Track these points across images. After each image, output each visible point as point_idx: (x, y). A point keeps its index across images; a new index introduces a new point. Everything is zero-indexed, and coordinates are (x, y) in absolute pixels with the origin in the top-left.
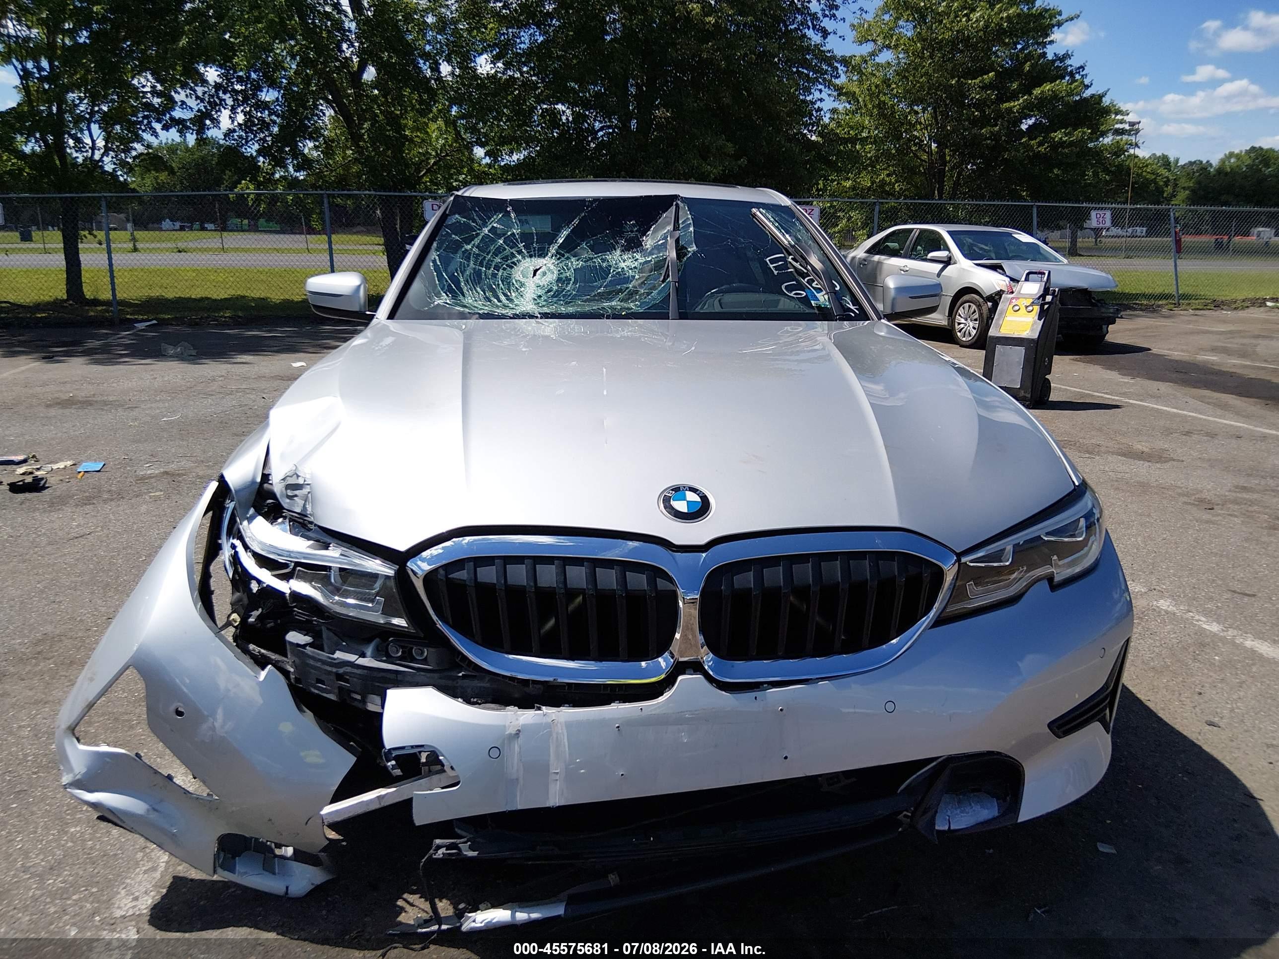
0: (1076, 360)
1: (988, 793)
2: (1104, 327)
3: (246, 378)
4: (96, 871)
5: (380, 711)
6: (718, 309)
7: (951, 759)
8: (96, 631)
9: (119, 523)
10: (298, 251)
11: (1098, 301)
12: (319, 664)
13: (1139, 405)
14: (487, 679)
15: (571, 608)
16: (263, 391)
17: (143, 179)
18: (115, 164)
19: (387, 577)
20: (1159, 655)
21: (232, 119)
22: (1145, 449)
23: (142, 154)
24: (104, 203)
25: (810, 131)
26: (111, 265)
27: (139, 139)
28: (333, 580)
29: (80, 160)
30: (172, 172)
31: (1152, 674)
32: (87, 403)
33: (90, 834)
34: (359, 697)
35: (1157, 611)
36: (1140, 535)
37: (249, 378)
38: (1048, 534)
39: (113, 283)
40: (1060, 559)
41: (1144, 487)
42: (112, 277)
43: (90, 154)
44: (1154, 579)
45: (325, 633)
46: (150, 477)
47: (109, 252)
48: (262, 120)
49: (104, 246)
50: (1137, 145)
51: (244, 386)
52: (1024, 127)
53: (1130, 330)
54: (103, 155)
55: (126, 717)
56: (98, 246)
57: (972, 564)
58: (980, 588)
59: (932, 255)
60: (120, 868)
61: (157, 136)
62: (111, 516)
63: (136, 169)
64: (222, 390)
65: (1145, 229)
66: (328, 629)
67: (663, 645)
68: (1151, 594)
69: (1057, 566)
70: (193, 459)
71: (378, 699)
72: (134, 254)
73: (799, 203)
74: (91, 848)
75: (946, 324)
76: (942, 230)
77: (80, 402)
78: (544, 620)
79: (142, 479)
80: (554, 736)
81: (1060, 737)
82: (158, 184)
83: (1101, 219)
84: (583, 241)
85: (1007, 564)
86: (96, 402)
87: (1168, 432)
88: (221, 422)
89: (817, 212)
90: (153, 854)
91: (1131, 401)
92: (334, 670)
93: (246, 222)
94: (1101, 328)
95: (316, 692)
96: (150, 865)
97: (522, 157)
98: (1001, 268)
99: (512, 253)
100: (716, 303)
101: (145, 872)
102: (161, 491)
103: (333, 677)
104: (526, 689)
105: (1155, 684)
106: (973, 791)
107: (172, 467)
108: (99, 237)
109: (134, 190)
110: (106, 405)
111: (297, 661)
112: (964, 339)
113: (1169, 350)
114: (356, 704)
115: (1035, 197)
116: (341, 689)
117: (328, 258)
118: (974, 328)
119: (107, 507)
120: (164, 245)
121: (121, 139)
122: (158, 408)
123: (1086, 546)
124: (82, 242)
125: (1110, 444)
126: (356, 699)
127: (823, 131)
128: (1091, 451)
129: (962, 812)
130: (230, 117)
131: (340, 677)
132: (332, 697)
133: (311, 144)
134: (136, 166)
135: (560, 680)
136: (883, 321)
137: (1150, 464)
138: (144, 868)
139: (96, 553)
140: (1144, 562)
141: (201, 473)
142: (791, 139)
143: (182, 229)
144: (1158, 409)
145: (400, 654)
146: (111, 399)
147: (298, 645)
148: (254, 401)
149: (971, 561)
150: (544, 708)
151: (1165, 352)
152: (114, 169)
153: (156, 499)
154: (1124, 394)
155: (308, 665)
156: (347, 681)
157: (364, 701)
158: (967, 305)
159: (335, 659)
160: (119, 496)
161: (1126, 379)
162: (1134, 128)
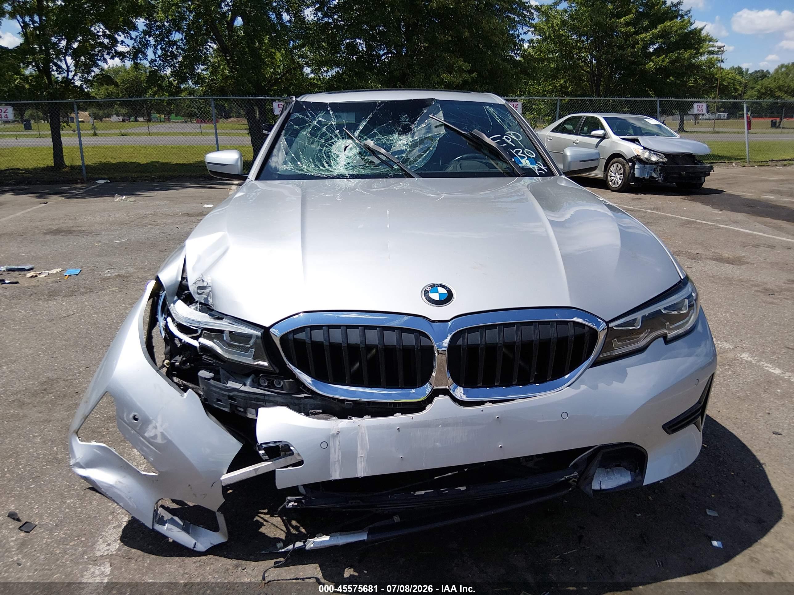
0: (685, 199)
1: (626, 468)
2: (703, 178)
3: (166, 215)
4: (84, 527)
5: (255, 418)
6: (459, 170)
7: (602, 447)
8: (79, 376)
9: (91, 308)
10: (196, 134)
11: (699, 161)
12: (218, 390)
13: (726, 228)
14: (319, 399)
15: (369, 356)
16: (176, 223)
17: (99, 90)
18: (82, 81)
19: (257, 337)
20: (742, 389)
21: (155, 53)
22: (730, 257)
23: (98, 75)
24: (75, 106)
25: (516, 54)
26: (81, 144)
27: (97, 66)
28: (225, 339)
29: (60, 79)
30: (116, 85)
31: (738, 401)
32: (68, 232)
33: (80, 504)
34: (242, 410)
35: (741, 361)
36: (728, 312)
37: (168, 215)
38: (665, 309)
39: (82, 156)
40: (671, 324)
41: (729, 281)
42: (82, 152)
43: (65, 75)
44: (738, 340)
45: (222, 371)
46: (109, 278)
47: (80, 137)
48: (172, 53)
49: (77, 132)
50: (722, 61)
51: (165, 221)
52: (651, 50)
53: (718, 180)
54: (74, 76)
55: (99, 430)
56: (72, 132)
57: (615, 328)
58: (621, 343)
59: (594, 133)
60: (99, 525)
61: (107, 63)
62: (86, 303)
63: (94, 84)
64: (152, 223)
65: (726, 114)
66: (222, 368)
67: (426, 379)
68: (736, 349)
69: (669, 329)
70: (136, 267)
71: (254, 411)
72: (95, 137)
73: (509, 100)
74: (81, 513)
75: (602, 176)
76: (600, 117)
77: (64, 231)
78: (352, 364)
79: (105, 279)
80: (360, 434)
81: (669, 434)
82: (108, 93)
83: (700, 109)
84: (375, 128)
85: (638, 328)
86: (74, 231)
87: (744, 245)
88: (152, 244)
89: (520, 105)
90: (118, 516)
91: (720, 225)
92: (227, 393)
93: (163, 116)
94: (701, 179)
95: (217, 406)
96: (117, 523)
97: (334, 73)
98: (638, 141)
99: (331, 136)
100: (458, 167)
101: (114, 528)
102: (116, 287)
103: (227, 398)
104: (342, 405)
105: (741, 407)
106: (616, 466)
107: (123, 272)
108: (73, 127)
109: (94, 98)
110: (81, 233)
111: (205, 388)
112: (614, 186)
113: (743, 192)
114: (240, 414)
115: (658, 95)
116: (231, 405)
117: (215, 139)
118: (620, 179)
119: (84, 297)
120: (113, 132)
121: (85, 64)
122: (113, 235)
123: (687, 316)
124: (62, 130)
125: (708, 253)
126: (240, 411)
127: (524, 54)
128: (696, 257)
129: (609, 479)
130: (154, 52)
131: (231, 398)
132: (226, 410)
133: (203, 67)
134: (95, 82)
135: (363, 400)
136: (562, 176)
137: (733, 266)
138: (113, 525)
139: (77, 326)
140: (731, 329)
141: (140, 276)
142: (505, 59)
143: (124, 121)
144: (737, 230)
145: (266, 384)
146: (83, 229)
147: (205, 379)
148: (172, 230)
149: (616, 326)
150: (353, 418)
151: (741, 194)
152: (81, 84)
153: (113, 292)
154: (716, 221)
155: (212, 390)
156: (235, 400)
157: (245, 412)
158: (615, 165)
159: (227, 387)
160: (90, 290)
161: (717, 211)
162: (721, 50)
